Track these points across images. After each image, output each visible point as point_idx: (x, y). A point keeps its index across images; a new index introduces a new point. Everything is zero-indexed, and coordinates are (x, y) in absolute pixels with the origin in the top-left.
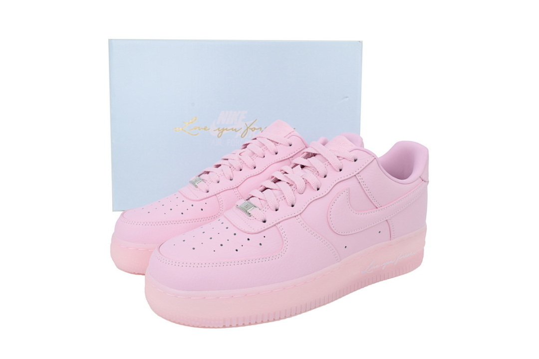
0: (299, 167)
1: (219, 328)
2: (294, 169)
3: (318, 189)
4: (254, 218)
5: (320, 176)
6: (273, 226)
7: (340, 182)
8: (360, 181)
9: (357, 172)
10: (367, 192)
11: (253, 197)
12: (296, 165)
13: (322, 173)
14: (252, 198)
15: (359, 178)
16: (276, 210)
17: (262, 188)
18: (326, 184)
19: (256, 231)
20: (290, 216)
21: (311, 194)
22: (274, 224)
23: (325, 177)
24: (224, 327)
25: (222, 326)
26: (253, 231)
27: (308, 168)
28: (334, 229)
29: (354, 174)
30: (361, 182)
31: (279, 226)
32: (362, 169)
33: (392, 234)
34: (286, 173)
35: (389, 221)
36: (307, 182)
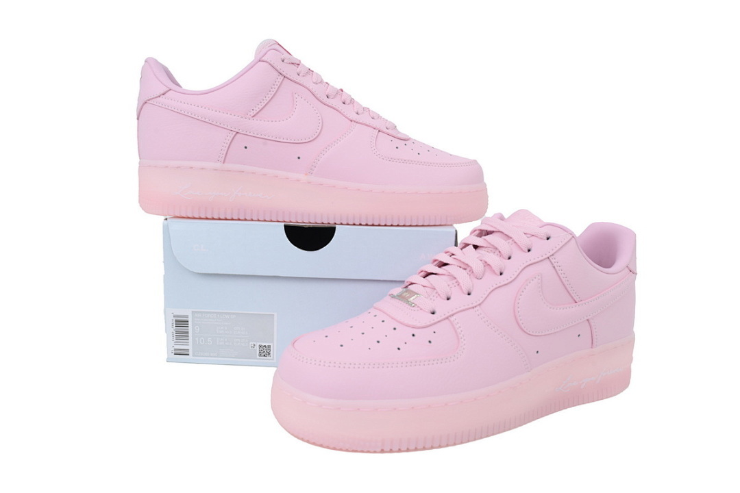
0: (471, 247)
1: (375, 452)
2: (464, 250)
3: (501, 274)
4: (419, 309)
5: (503, 258)
6: (444, 319)
7: (530, 265)
8: (555, 265)
9: (551, 254)
10: (563, 280)
11: (412, 284)
12: (467, 245)
13: (506, 253)
14: (411, 286)
15: (553, 261)
16: (448, 299)
17: (423, 274)
18: (511, 268)
19: (424, 325)
20: (467, 307)
21: (491, 280)
22: (446, 316)
23: (509, 258)
24: (382, 451)
25: (380, 450)
26: (419, 325)
27: (483, 249)
28: (522, 326)
29: (546, 256)
30: (556, 267)
31: (452, 319)
32: (557, 249)
33: (595, 340)
34: (453, 255)
35: (591, 321)
36: (486, 264)
